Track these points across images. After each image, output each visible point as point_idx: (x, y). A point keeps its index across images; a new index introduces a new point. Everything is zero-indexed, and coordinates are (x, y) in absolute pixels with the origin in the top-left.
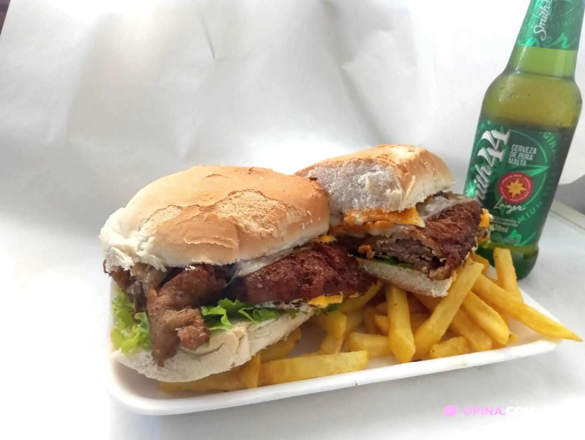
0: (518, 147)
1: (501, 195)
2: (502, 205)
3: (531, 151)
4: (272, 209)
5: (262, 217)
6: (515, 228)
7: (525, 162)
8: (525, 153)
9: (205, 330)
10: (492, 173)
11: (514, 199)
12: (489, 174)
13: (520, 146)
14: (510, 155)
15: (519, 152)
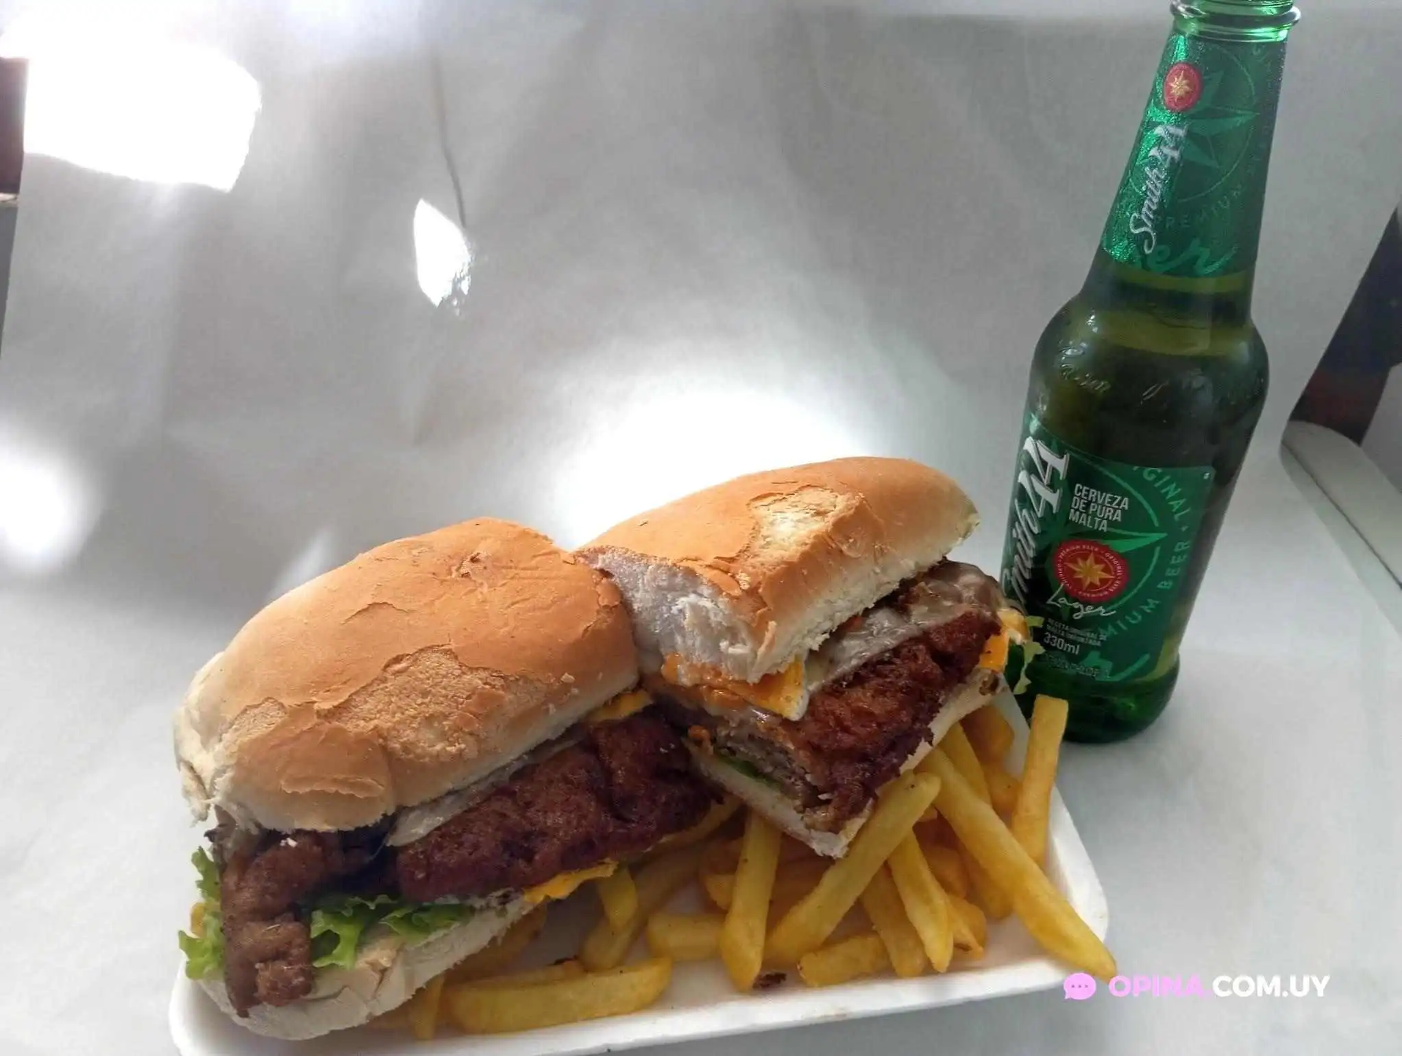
0: (1088, 491)
1: (1061, 581)
2: (1063, 600)
3: (1116, 502)
4: (468, 697)
5: (446, 717)
6: (1097, 648)
7: (1105, 522)
8: (1103, 505)
9: (303, 972)
10: (1040, 531)
11: (1086, 591)
12: (1036, 530)
13: (1092, 490)
14: (1073, 504)
15: (1091, 502)
